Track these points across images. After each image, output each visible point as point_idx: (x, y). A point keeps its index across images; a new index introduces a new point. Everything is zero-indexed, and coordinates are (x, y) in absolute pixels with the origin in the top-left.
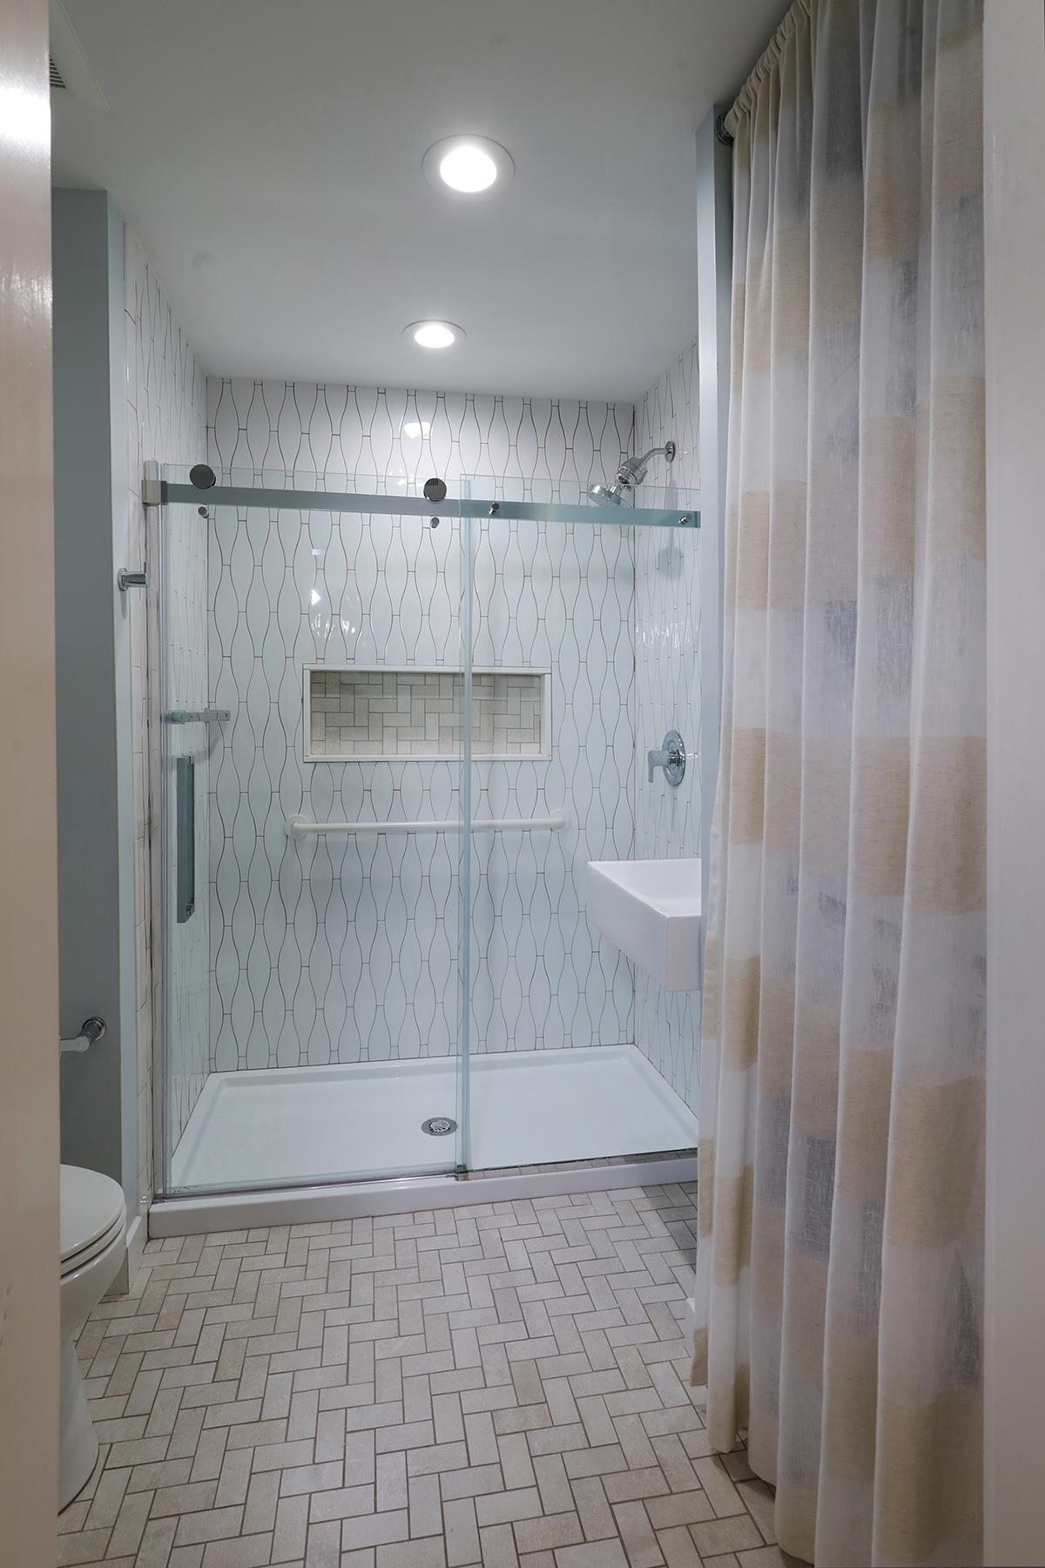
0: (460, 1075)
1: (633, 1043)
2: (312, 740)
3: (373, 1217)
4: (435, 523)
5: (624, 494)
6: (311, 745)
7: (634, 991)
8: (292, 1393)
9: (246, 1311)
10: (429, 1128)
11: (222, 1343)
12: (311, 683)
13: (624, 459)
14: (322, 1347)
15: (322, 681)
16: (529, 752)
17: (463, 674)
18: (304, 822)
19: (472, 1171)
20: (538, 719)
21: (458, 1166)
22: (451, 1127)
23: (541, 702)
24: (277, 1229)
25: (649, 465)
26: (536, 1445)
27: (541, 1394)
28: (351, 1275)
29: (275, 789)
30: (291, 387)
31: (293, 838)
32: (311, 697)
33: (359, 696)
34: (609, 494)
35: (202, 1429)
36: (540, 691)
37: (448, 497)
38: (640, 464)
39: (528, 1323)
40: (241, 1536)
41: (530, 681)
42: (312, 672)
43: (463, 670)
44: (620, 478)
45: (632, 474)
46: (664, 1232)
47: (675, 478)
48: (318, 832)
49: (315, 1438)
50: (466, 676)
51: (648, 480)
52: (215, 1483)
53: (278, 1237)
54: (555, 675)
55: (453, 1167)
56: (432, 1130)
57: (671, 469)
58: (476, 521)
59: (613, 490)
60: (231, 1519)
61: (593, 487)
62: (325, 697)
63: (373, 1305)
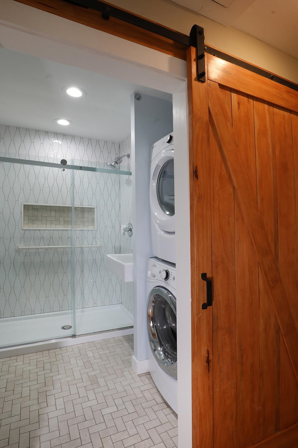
0: (73, 315)
1: (121, 303)
2: (24, 224)
3: (49, 350)
4: (64, 170)
5: (116, 165)
6: (24, 225)
7: (121, 290)
8: (30, 391)
9: (13, 375)
10: (63, 328)
11: (7, 383)
12: (24, 208)
13: (117, 157)
14: (37, 380)
15: (27, 208)
16: (91, 228)
17: (72, 207)
18: (21, 246)
19: (77, 336)
20: (93, 220)
21: (73, 335)
22: (70, 327)
23: (94, 215)
24: (19, 356)
25: (123, 159)
26: (96, 391)
27: (97, 381)
28: (44, 363)
29: (12, 237)
30: (18, 129)
31: (18, 251)
32: (24, 212)
33: (39, 212)
34: (112, 165)
35: (4, 402)
36: (94, 212)
37: (67, 164)
38: (120, 159)
39: (93, 368)
40: (20, 420)
41: (91, 210)
42: (24, 205)
43: (72, 206)
44: (115, 161)
45: (118, 161)
46: (128, 345)
47: (130, 163)
48: (26, 249)
49: (38, 399)
50: (73, 208)
51: (123, 162)
52: (11, 412)
53: (20, 358)
54: (98, 208)
55: (71, 335)
56: (64, 328)
57: (128, 160)
58: (75, 170)
59: (113, 164)
60: (17, 418)
61: (108, 163)
62: (28, 212)
63: (51, 369)
